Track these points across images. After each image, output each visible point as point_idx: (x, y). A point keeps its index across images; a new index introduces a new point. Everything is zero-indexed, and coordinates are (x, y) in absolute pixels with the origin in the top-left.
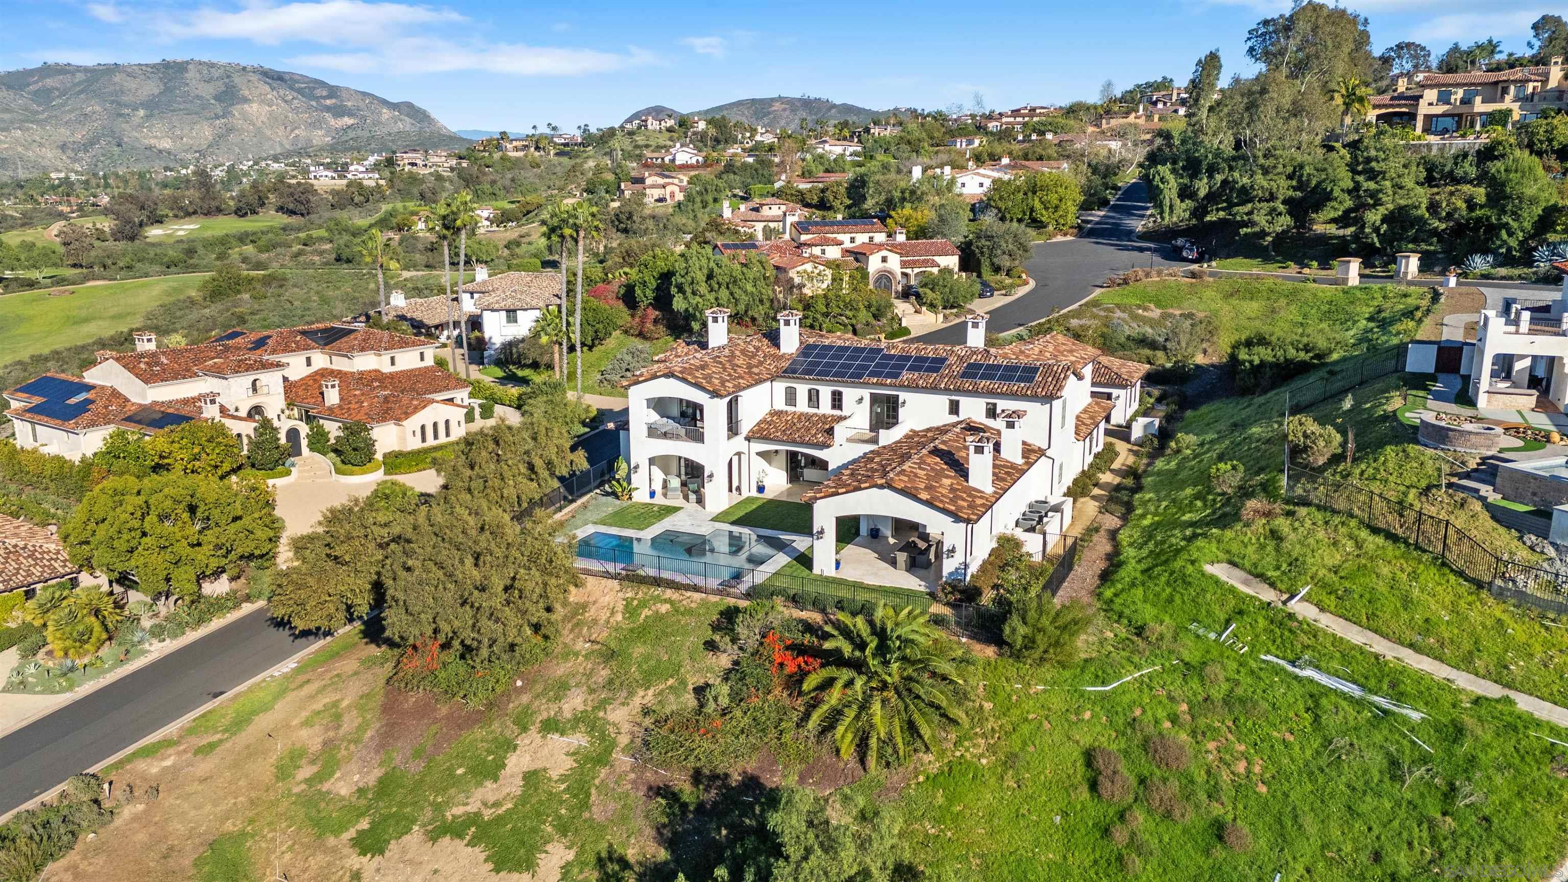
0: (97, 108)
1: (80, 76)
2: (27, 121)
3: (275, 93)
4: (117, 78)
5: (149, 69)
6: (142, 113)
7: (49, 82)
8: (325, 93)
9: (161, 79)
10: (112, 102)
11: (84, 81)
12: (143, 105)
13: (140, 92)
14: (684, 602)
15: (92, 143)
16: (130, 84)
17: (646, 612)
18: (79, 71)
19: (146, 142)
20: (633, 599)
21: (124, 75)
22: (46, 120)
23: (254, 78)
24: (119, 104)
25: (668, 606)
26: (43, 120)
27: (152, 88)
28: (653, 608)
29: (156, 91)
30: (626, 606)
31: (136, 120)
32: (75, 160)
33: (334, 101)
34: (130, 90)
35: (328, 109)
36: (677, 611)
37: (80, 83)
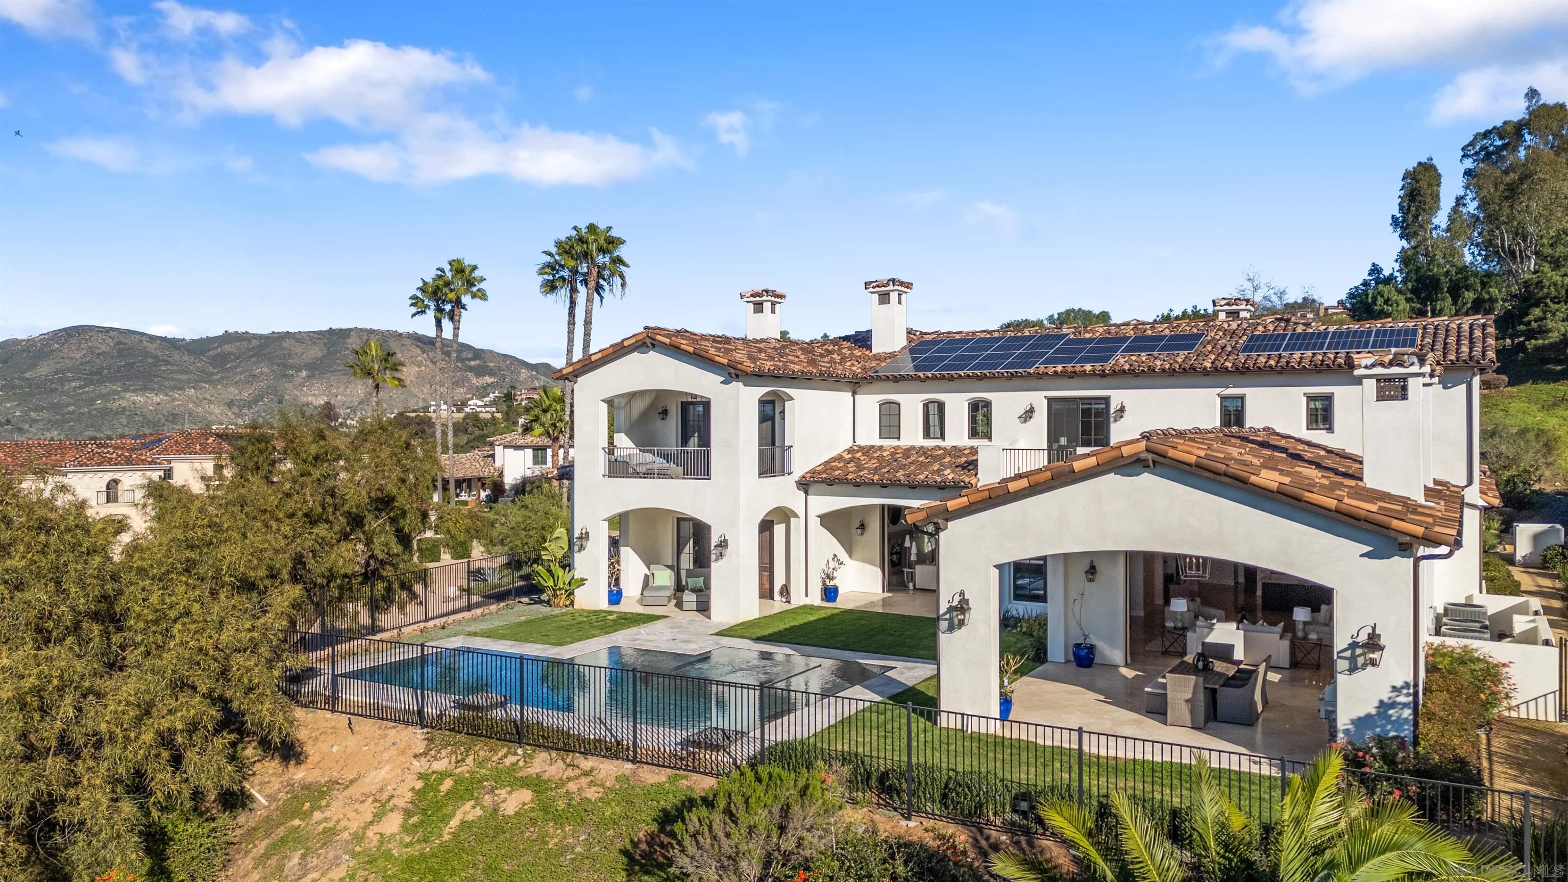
0: (266, 370)
1: (255, 343)
2: (201, 381)
3: (425, 355)
4: (286, 344)
5: (316, 336)
6: (304, 373)
7: (227, 348)
8: (470, 355)
9: (325, 344)
10: (279, 365)
11: (258, 346)
12: (308, 367)
13: (305, 355)
14: (572, 786)
15: (256, 401)
16: (299, 349)
17: (469, 812)
18: (256, 338)
19: (305, 399)
20: (443, 776)
21: (293, 341)
22: (219, 381)
23: (408, 342)
24: (286, 366)
25: (526, 795)
26: (216, 380)
27: (316, 352)
28: (487, 799)
29: (320, 355)
30: (420, 794)
31: (298, 380)
32: (238, 416)
33: (477, 362)
34: (296, 354)
35: (471, 369)
36: (545, 809)
37: (254, 348)
